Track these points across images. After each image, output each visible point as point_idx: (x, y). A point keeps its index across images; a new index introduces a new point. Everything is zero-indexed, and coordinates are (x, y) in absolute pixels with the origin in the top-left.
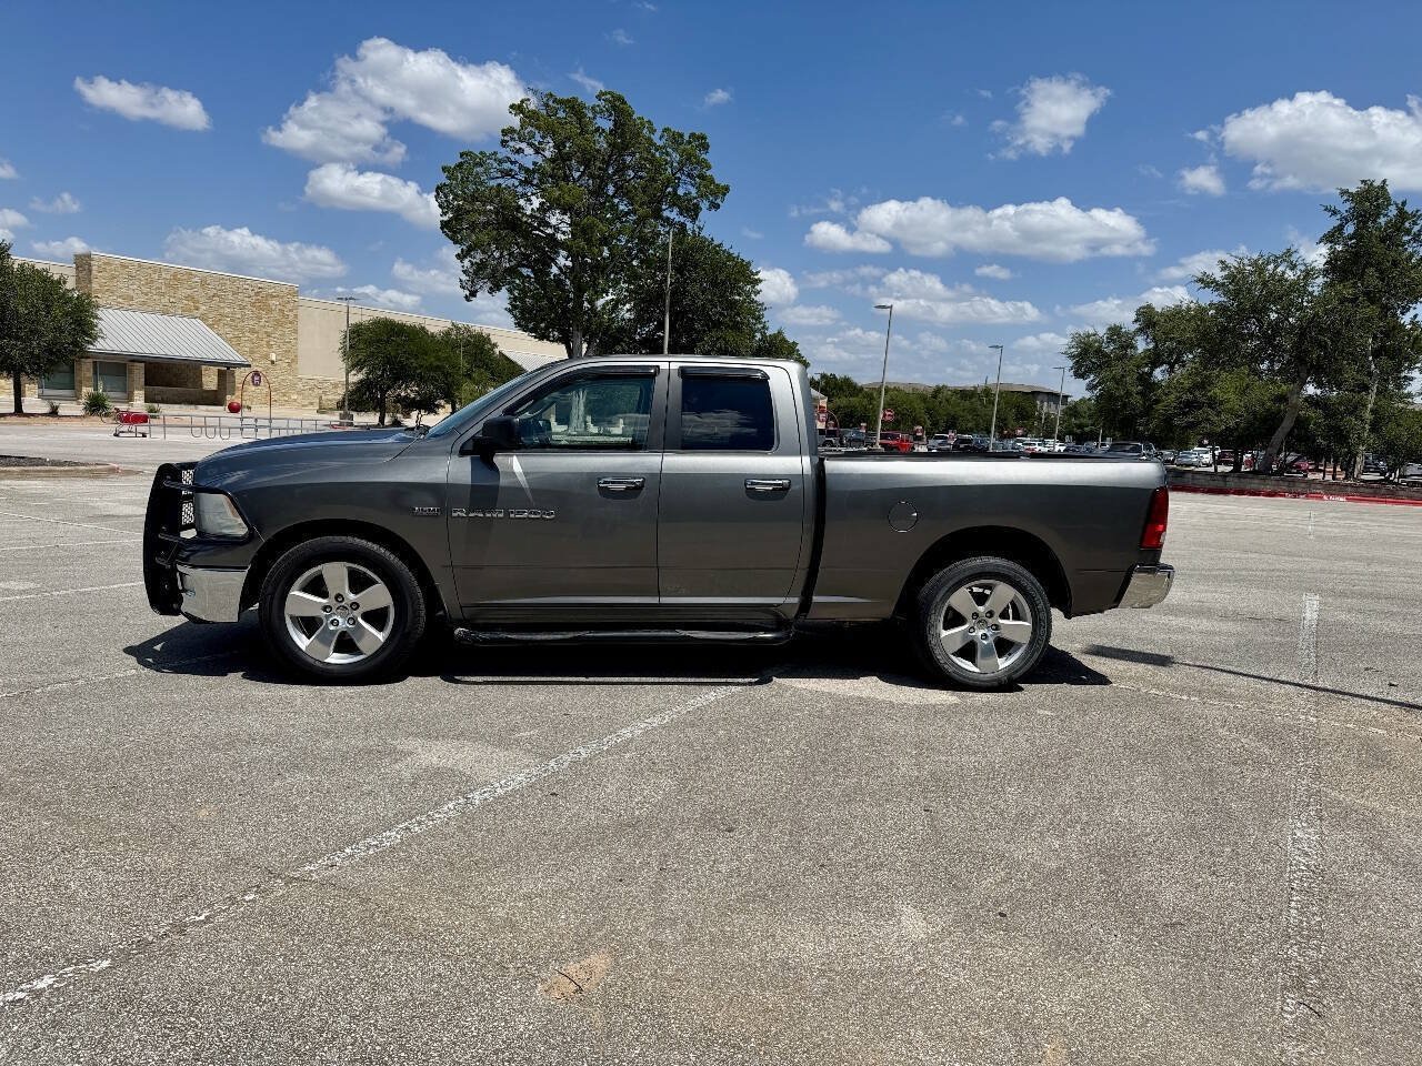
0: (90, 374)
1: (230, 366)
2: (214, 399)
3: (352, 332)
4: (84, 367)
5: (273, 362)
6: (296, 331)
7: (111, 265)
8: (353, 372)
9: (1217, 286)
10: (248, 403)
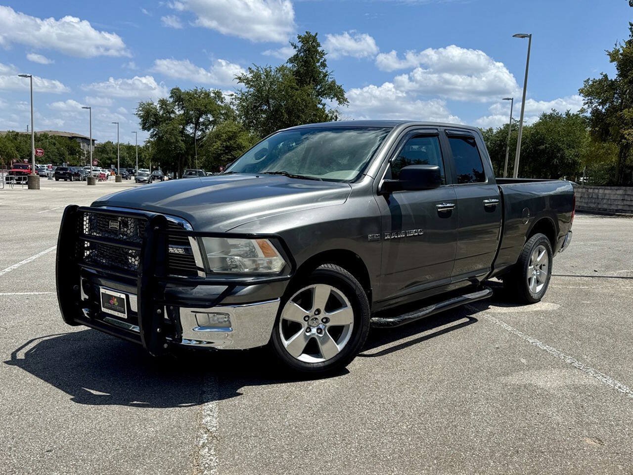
9: (248, 82)
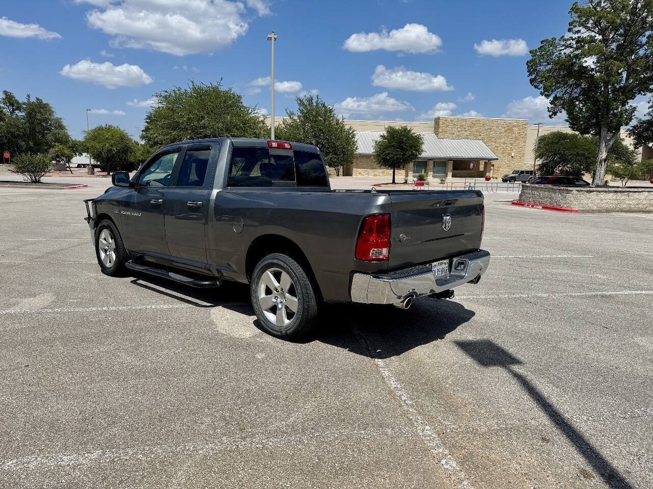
0: (432, 167)
1: (489, 160)
2: (481, 175)
3: (540, 140)
4: (430, 164)
5: (512, 157)
6: (525, 142)
7: (447, 120)
8: (538, 159)
10: (495, 176)
